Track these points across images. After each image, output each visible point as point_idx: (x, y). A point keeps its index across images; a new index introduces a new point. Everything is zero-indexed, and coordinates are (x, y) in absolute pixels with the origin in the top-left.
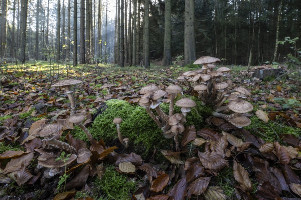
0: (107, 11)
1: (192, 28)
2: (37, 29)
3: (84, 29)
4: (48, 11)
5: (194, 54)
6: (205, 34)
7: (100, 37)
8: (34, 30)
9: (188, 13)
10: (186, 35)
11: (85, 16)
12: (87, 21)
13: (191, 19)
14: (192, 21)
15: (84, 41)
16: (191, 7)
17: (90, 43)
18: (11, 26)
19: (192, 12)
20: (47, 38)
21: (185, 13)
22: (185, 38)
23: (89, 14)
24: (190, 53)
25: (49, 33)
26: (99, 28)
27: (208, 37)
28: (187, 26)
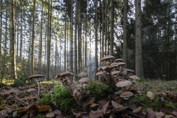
0: (90, 52)
1: (141, 56)
2: (56, 64)
3: (77, 62)
4: (61, 54)
5: (143, 72)
6: (152, 60)
7: (86, 66)
8: (54, 65)
9: (137, 47)
10: (136, 61)
11: (78, 55)
12: (78, 57)
14: (141, 52)
15: (77, 68)
16: (139, 43)
17: (80, 69)
18: (44, 63)
19: (140, 46)
20: (60, 68)
21: (136, 47)
22: (136, 63)
23: (79, 53)
24: (139, 72)
25: (61, 66)
26: (86, 62)
27: (154, 62)
28: (137, 55)
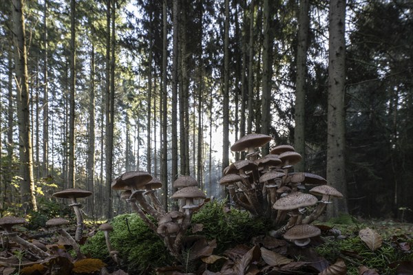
1: (341, 160)
4: (138, 157)
6: (371, 171)
7: (201, 186)
9: (333, 136)
10: (329, 172)
12: (182, 164)
13: (338, 145)
14: (341, 148)
16: (338, 125)
18: (99, 179)
19: (340, 134)
21: (329, 137)
26: (200, 174)
28: (332, 157)
